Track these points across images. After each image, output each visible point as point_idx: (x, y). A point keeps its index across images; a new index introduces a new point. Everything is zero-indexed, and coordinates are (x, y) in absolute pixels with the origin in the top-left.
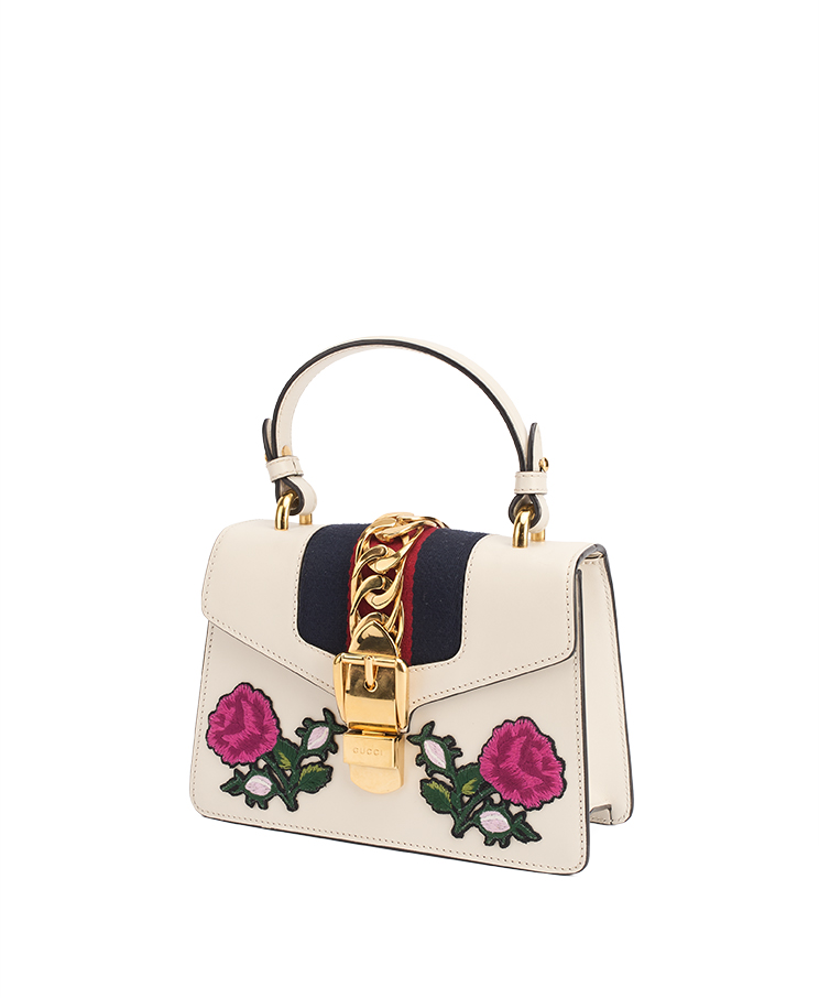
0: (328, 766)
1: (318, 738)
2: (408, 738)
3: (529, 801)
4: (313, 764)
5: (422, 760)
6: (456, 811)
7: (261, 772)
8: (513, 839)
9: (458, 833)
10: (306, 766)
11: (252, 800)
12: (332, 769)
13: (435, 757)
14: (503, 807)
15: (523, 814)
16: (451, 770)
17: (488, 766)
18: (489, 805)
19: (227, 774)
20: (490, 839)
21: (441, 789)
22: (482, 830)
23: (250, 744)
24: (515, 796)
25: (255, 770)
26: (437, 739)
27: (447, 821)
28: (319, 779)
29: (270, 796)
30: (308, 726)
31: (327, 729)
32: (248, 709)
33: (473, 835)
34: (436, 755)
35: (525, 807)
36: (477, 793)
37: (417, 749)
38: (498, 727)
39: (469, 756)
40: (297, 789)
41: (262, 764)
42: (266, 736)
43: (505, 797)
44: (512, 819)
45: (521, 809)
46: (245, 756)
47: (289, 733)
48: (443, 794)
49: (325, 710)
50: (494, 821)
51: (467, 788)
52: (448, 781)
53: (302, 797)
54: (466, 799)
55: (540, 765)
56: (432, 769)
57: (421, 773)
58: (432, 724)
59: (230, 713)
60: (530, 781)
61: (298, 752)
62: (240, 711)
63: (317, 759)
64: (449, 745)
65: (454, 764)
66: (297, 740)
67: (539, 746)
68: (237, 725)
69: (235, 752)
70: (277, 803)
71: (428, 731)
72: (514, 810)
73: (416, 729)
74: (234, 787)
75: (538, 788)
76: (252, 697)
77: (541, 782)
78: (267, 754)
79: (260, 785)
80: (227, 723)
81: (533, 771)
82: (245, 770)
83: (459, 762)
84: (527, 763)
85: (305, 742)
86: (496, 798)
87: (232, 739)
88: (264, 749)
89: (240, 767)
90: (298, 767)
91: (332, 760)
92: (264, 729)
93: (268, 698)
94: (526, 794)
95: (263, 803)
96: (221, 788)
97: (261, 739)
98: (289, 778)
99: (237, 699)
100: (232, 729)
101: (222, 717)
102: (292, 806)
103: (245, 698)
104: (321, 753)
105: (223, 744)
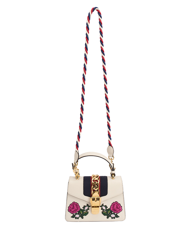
1: (86, 208)
2: (100, 206)
5: (102, 209)
7: (77, 214)
8: (115, 218)
9: (108, 218)
10: (84, 212)
11: (76, 218)
12: (88, 212)
14: (114, 214)
15: (117, 214)
16: (106, 210)
17: (112, 209)
18: (112, 214)
19: (72, 215)
20: (112, 218)
21: (105, 212)
22: (111, 217)
23: (76, 210)
24: (116, 212)
25: (76, 214)
26: (104, 206)
27: (106, 216)
28: (86, 214)
29: (79, 217)
30: (84, 207)
31: (88, 207)
33: (110, 218)
34: (104, 208)
37: (101, 208)
38: (112, 203)
39: (109, 207)
40: (83, 215)
41: (77, 213)
44: (115, 215)
46: (75, 212)
47: (81, 208)
49: (87, 204)
50: (113, 216)
51: (109, 212)
52: (106, 211)
53: (84, 217)
54: (108, 213)
56: (103, 210)
57: (102, 211)
58: (103, 204)
59: (72, 207)
61: (83, 211)
62: (74, 206)
63: (86, 211)
64: (106, 207)
66: (83, 209)
67: (118, 205)
69: (73, 212)
70: (80, 218)
72: (115, 214)
73: (101, 205)
74: (73, 217)
75: (119, 210)
79: (77, 216)
81: (118, 208)
82: (75, 214)
83: (107, 209)
84: (117, 208)
85: (84, 209)
86: (113, 213)
87: (73, 210)
88: (78, 211)
89: (74, 214)
90: (83, 213)
91: (88, 211)
93: (78, 204)
94: (117, 211)
95: (78, 218)
96: (71, 217)
97: (77, 209)
98: (82, 214)
99: (73, 204)
100: (72, 209)
101: (70, 207)
102: (83, 218)
103: (74, 204)
104: (87, 210)
105: (71, 211)
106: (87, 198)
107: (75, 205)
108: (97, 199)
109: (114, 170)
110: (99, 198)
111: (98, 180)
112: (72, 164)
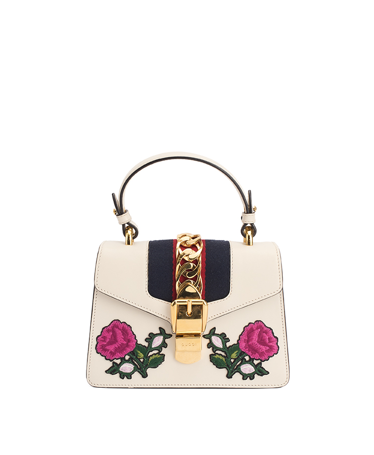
0: (162, 354)
1: (157, 342)
2: (204, 336)
3: (263, 357)
4: (155, 354)
5: (210, 345)
6: (228, 366)
7: (128, 361)
8: (256, 375)
9: (229, 376)
10: (152, 356)
11: (123, 376)
12: (164, 355)
13: (217, 343)
14: (251, 361)
15: (260, 363)
16: (226, 349)
17: (243, 345)
18: (244, 362)
19: (109, 364)
20: (245, 377)
21: (221, 358)
22: (241, 373)
23: (121, 349)
24: (257, 356)
25: (123, 360)
27: (224, 372)
28: (157, 361)
29: (133, 372)
30: (151, 337)
31: (162, 337)
32: (119, 333)
33: (237, 376)
34: (217, 342)
35: (261, 360)
36: (238, 357)
37: (207, 341)
38: (246, 326)
39: (233, 341)
40: (147, 367)
41: (127, 357)
42: (129, 343)
43: (252, 357)
44: (255, 366)
45: (259, 361)
46: (119, 355)
47: (141, 341)
48: (222, 360)
49: (160, 328)
50: (247, 368)
51: (234, 355)
53: (150, 371)
54: (232, 360)
55: (268, 341)
56: (215, 349)
57: (210, 351)
58: (215, 328)
59: (109, 336)
60: (264, 348)
61: (146, 350)
62: (114, 335)
63: (156, 351)
64: (223, 337)
65: (226, 345)
66: (146, 344)
67: (266, 332)
68: (114, 340)
69: (113, 354)
70: (137, 376)
71: (213, 332)
72: (256, 362)
73: (207, 332)
74: (112, 371)
75: (267, 351)
76: (121, 326)
77: (268, 348)
78: (130, 353)
79: (127, 367)
80: (108, 340)
81: (264, 344)
82: (118, 361)
83: (228, 344)
84: (262, 341)
85: (150, 345)
86: (247, 358)
87: (111, 348)
88: (129, 350)
89: (115, 361)
90: (146, 357)
91: (164, 351)
92: (129, 341)
93: (129, 326)
94: (262, 354)
95: (129, 376)
96: (106, 372)
97: (127, 346)
98: (143, 363)
99: (113, 328)
100: (110, 343)
101: (104, 338)
102: (145, 376)
103: (117, 327)
104: (159, 348)
105: (105, 350)
106: (159, 306)
107: (119, 332)
108: (193, 306)
109: (251, 212)
110: (201, 306)
111: (197, 245)
112: (113, 195)
